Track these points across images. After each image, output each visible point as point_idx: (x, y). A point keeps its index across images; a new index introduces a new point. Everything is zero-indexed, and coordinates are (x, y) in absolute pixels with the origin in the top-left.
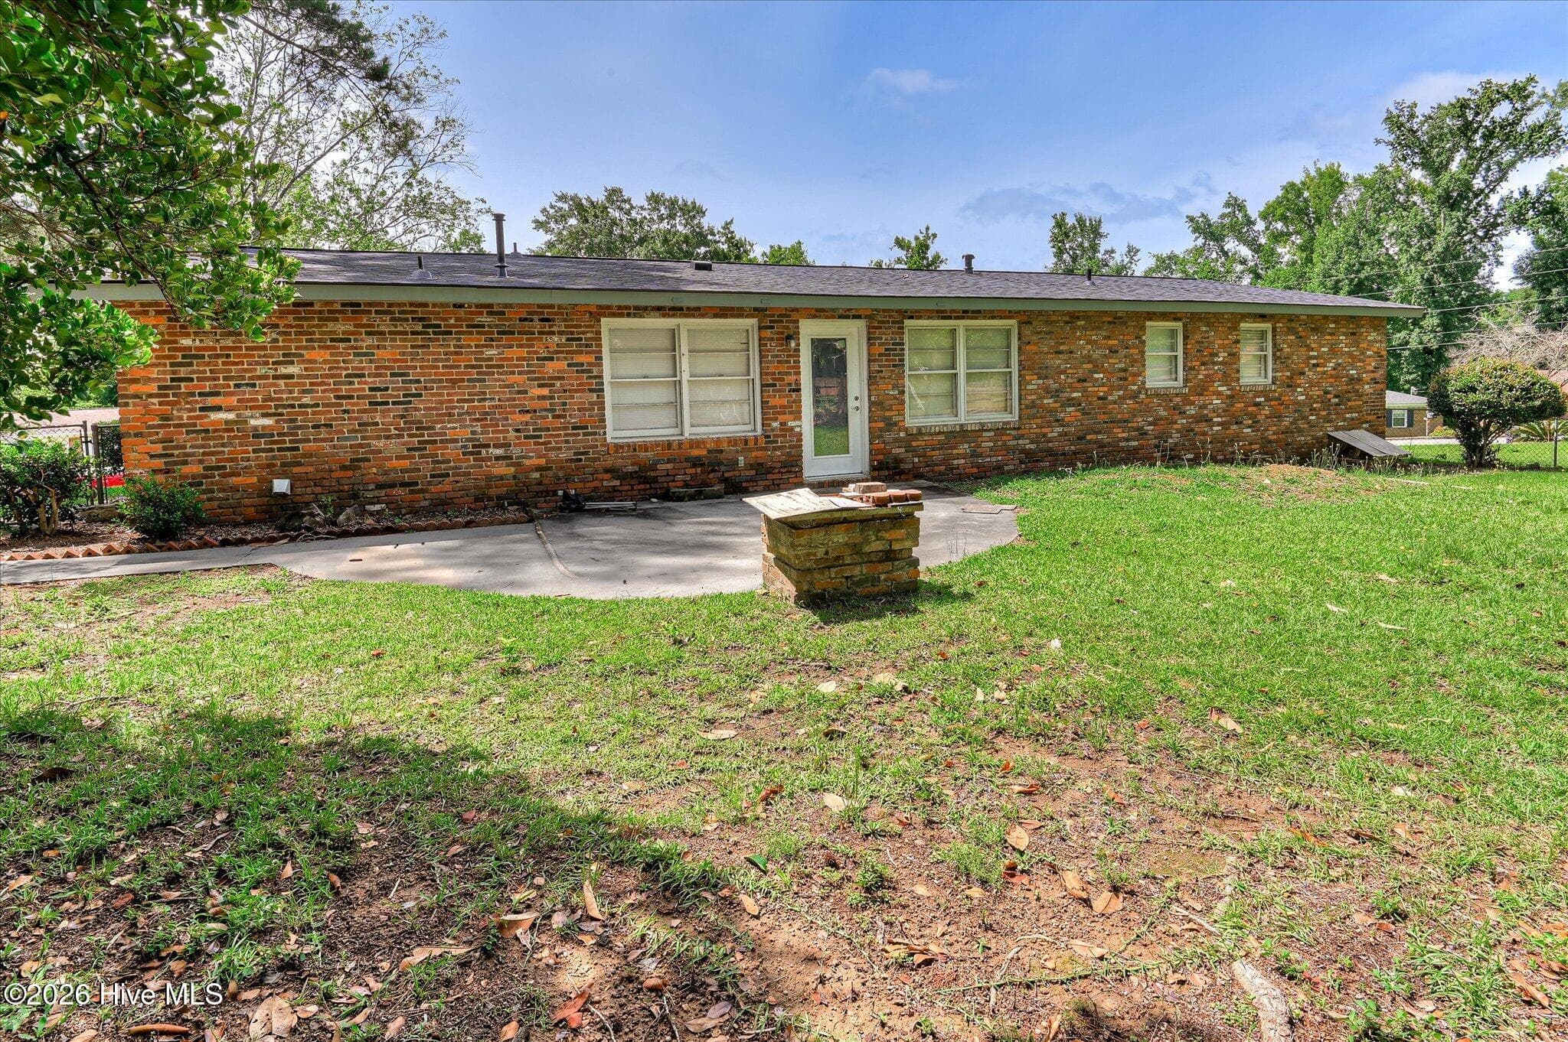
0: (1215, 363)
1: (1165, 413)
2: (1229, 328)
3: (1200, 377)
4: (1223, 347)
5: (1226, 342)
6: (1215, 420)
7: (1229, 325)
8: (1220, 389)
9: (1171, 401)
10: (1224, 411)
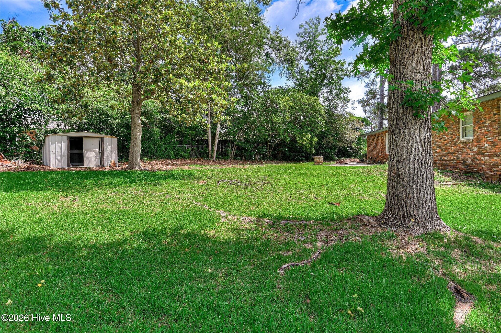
0: (484, 127)
1: (465, 150)
2: (491, 108)
3: (478, 134)
4: (488, 118)
5: (490, 116)
6: (486, 154)
7: (491, 107)
8: (488, 139)
9: (467, 145)
10: (490, 150)
